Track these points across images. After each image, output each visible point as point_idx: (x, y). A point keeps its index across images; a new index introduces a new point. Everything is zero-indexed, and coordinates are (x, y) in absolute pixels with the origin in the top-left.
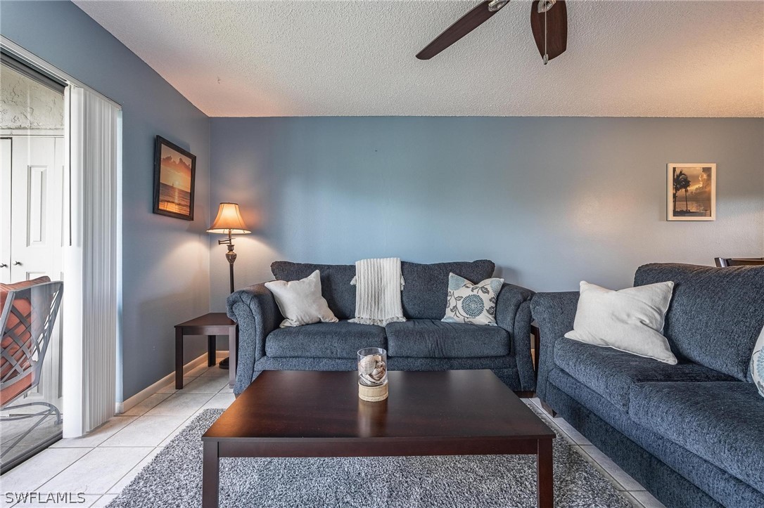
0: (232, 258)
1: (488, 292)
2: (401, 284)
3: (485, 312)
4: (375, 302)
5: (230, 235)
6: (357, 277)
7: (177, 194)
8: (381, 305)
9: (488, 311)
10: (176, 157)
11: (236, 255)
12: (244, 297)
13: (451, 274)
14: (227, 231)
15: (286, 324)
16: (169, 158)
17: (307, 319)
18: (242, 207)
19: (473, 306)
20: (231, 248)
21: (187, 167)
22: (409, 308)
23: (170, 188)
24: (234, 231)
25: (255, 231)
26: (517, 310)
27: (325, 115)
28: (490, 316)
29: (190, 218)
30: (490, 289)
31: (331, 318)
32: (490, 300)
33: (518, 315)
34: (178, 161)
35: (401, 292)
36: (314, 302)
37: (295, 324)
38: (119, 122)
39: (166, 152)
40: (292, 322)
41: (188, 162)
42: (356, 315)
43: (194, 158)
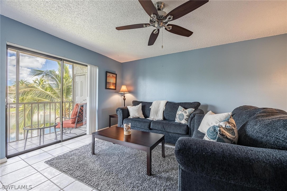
0: (124, 99)
1: (186, 113)
2: (164, 109)
3: (184, 120)
4: (156, 114)
5: (124, 93)
6: (151, 106)
7: (111, 84)
8: (158, 115)
9: (185, 119)
10: (111, 75)
11: (125, 99)
12: (119, 109)
13: (180, 106)
14: (123, 92)
15: (130, 117)
16: (109, 76)
17: (134, 117)
18: (127, 86)
19: (181, 117)
20: (124, 97)
21: (114, 77)
22: (165, 116)
23: (109, 83)
24: (125, 92)
25: (130, 92)
26: (192, 120)
27: (148, 57)
28: (186, 121)
29: (115, 89)
30: (187, 112)
31: (142, 117)
32: (187, 116)
33: (192, 121)
34: (112, 76)
35: (164, 111)
36: (137, 112)
37: (132, 118)
38: (98, 70)
39: (108, 74)
40: (131, 117)
41: (115, 76)
42: (150, 117)
43: (116, 75)
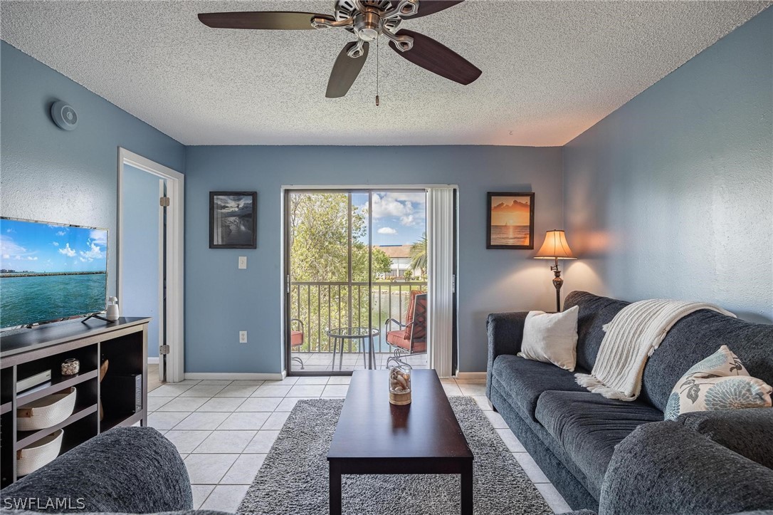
0: (557, 284)
5: (556, 261)
6: (611, 322)
10: (509, 201)
11: (561, 281)
14: (554, 258)
15: (520, 354)
16: (502, 204)
20: (557, 273)
21: (523, 205)
24: (559, 258)
29: (530, 247)
34: (511, 204)
35: (648, 358)
37: (526, 357)
39: (497, 200)
40: (522, 354)
41: (526, 200)
42: (593, 372)
43: (532, 196)
